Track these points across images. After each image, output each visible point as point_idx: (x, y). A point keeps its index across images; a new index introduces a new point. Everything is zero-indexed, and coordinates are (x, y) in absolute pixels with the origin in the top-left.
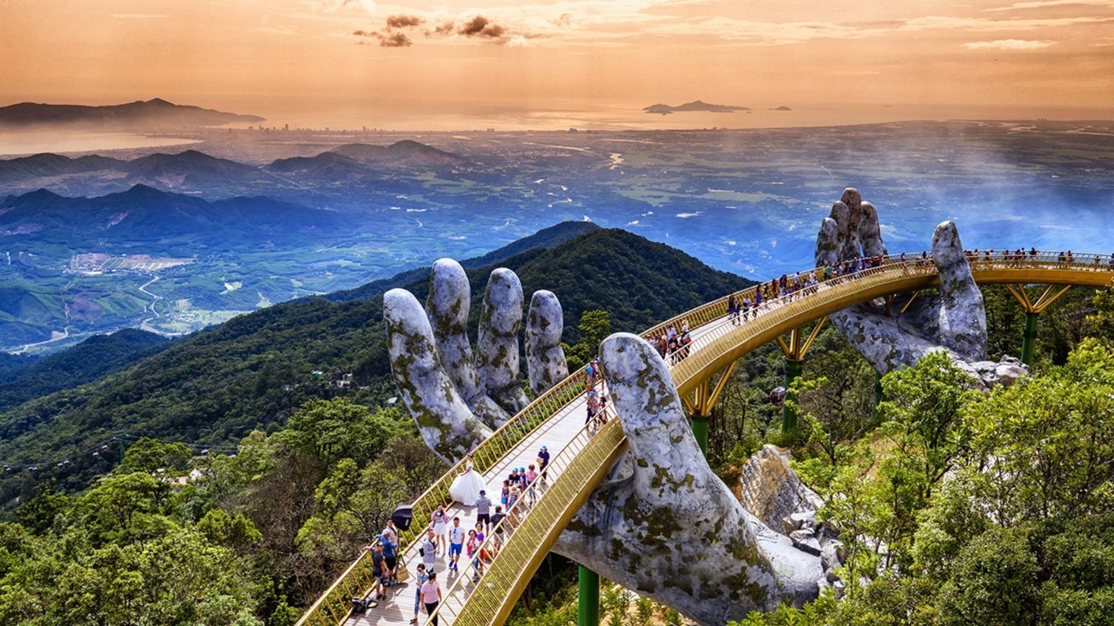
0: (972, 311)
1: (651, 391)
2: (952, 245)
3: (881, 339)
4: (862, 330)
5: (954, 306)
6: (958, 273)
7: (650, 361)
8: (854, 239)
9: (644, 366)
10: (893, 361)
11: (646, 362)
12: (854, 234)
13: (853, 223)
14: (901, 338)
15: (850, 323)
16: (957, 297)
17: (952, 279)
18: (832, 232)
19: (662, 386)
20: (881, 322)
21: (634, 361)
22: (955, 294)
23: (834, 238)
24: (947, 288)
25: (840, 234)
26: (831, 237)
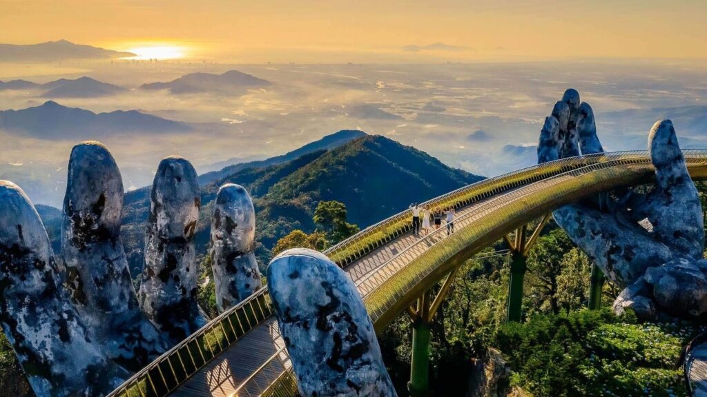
0: (690, 207)
1: (337, 337)
2: (670, 143)
3: (601, 235)
4: (582, 225)
5: (671, 202)
6: (675, 169)
7: (336, 292)
8: (573, 136)
9: (327, 300)
10: (612, 257)
11: (330, 293)
12: (572, 132)
13: (573, 121)
14: (621, 233)
15: (570, 218)
16: (675, 194)
17: (669, 175)
18: (555, 129)
19: (353, 329)
20: (600, 218)
21: (312, 292)
22: (673, 191)
23: (555, 134)
24: (664, 184)
25: (561, 132)
26: (553, 134)
